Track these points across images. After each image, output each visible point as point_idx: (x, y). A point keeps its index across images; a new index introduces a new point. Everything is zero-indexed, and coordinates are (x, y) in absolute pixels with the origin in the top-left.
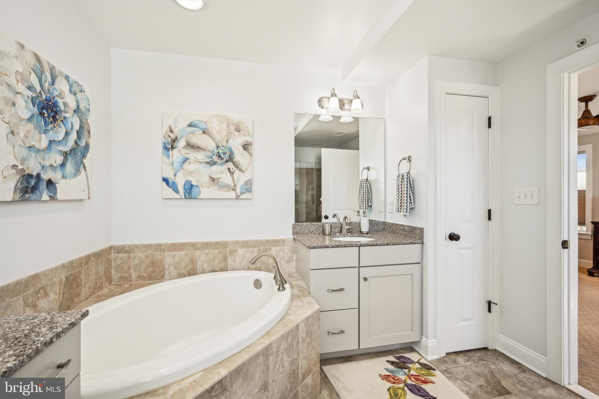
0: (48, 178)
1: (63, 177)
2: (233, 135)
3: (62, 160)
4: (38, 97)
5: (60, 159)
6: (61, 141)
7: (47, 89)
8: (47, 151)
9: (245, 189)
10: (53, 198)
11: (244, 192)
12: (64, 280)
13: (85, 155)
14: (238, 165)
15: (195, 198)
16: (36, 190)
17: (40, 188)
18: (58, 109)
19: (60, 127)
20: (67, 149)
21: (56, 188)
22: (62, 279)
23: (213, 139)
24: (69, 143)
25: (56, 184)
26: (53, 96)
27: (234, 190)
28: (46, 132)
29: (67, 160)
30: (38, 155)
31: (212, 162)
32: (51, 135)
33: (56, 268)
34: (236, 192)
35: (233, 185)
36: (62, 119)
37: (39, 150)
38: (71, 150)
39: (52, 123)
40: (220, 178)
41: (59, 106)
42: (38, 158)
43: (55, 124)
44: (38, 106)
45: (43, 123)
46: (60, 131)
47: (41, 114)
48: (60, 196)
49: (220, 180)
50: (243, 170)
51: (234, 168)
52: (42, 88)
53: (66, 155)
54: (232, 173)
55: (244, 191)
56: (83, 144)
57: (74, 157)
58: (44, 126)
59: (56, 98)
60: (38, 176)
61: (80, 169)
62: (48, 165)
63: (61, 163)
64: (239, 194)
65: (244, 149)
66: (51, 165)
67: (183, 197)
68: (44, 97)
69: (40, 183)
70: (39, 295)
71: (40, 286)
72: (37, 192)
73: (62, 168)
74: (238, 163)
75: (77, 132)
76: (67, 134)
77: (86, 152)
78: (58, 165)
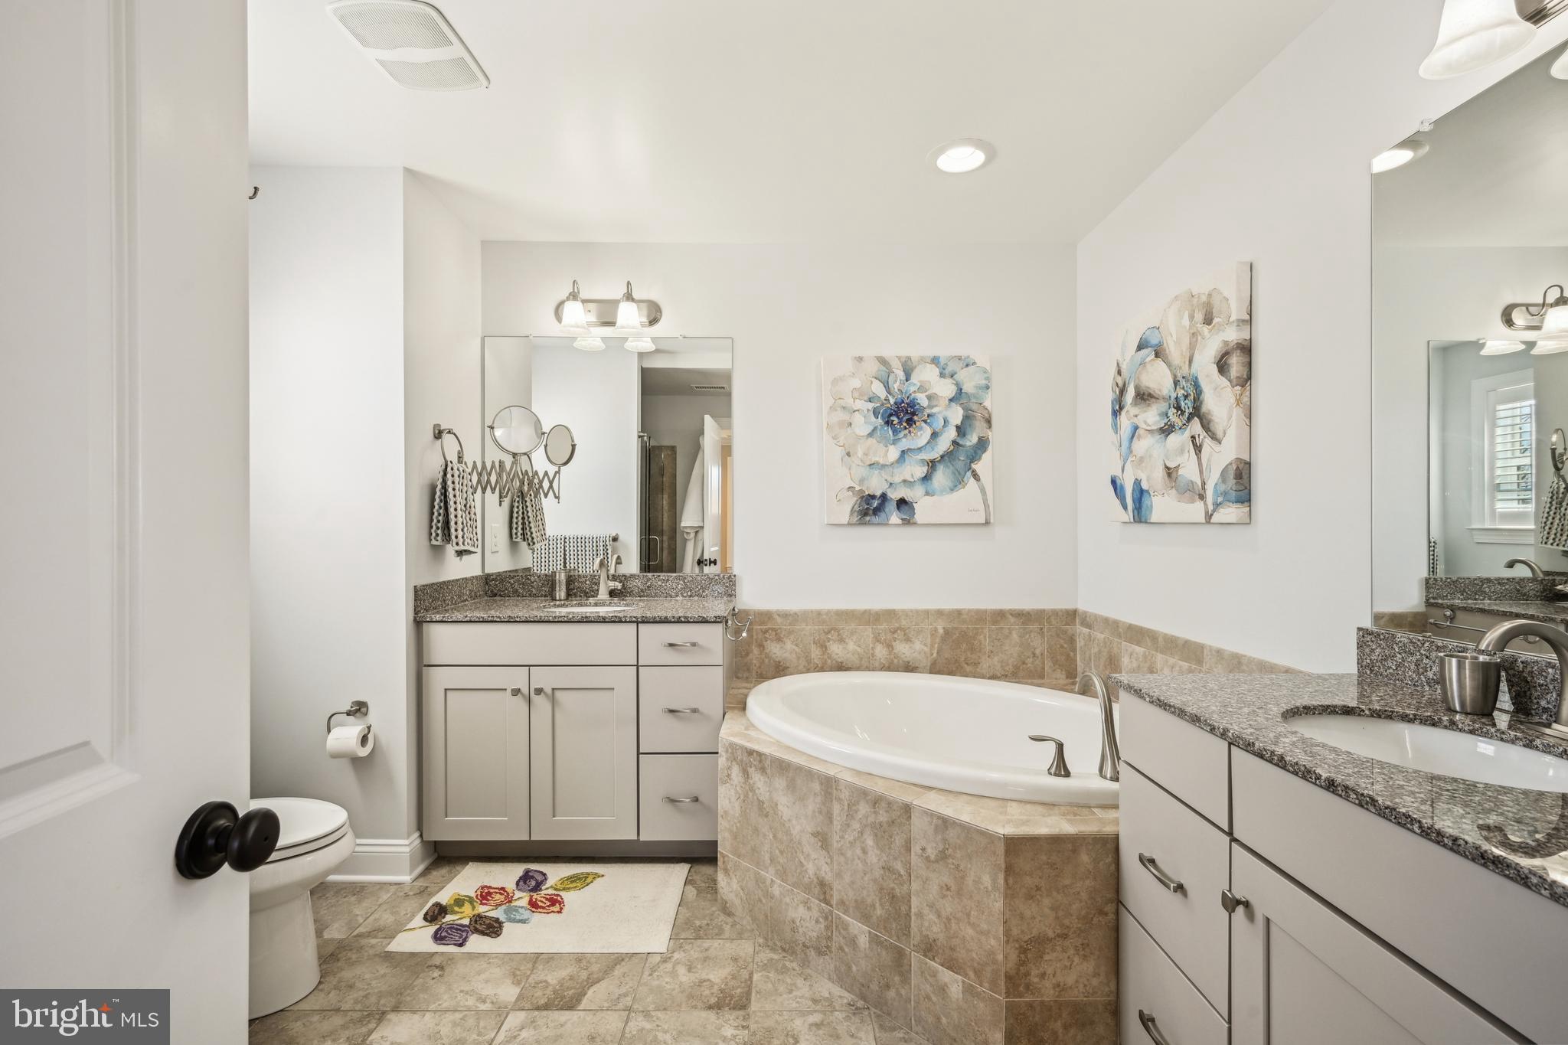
0: (898, 497)
1: (927, 494)
2: (1199, 338)
3: (926, 472)
4: (882, 405)
5: (921, 471)
6: (922, 447)
7: (896, 390)
8: (896, 465)
9: (1222, 494)
10: (908, 522)
11: (1220, 504)
12: (941, 631)
13: (978, 457)
14: (1209, 422)
15: (1146, 522)
16: (880, 512)
17: (887, 510)
18: (917, 407)
19: (921, 429)
20: (935, 455)
21: (913, 509)
22: (936, 630)
23: (1169, 365)
24: (938, 446)
25: (914, 504)
26: (907, 395)
27: (1202, 497)
28: (894, 442)
29: (935, 470)
30: (883, 472)
31: (1167, 427)
32: (905, 444)
33: (927, 612)
34: (1205, 504)
35: (1199, 483)
36: (925, 417)
37: (884, 466)
38: (942, 457)
39: (906, 428)
40: (1179, 465)
41: (919, 404)
42: (883, 475)
43: (911, 429)
44: (882, 415)
45: (891, 433)
46: (921, 434)
47: (888, 423)
48: (920, 516)
49: (1180, 472)
50: (1218, 437)
51: (1203, 434)
52: (889, 392)
53: (932, 465)
54: (1198, 449)
55: (1220, 499)
56: (972, 439)
57: (949, 464)
58: (891, 435)
59: (913, 395)
60: (884, 497)
61: (965, 479)
62: (900, 480)
63: (924, 475)
64: (1211, 508)
65: (1219, 371)
66: (905, 481)
67: (1132, 520)
68: (892, 401)
69: (887, 504)
70: (896, 636)
71: (897, 625)
72: (883, 515)
73: (926, 482)
74: (1210, 417)
75: (957, 427)
76: (935, 435)
77: (979, 452)
78: (916, 479)
